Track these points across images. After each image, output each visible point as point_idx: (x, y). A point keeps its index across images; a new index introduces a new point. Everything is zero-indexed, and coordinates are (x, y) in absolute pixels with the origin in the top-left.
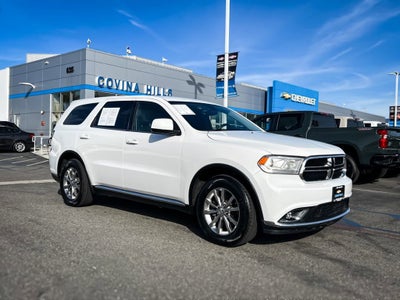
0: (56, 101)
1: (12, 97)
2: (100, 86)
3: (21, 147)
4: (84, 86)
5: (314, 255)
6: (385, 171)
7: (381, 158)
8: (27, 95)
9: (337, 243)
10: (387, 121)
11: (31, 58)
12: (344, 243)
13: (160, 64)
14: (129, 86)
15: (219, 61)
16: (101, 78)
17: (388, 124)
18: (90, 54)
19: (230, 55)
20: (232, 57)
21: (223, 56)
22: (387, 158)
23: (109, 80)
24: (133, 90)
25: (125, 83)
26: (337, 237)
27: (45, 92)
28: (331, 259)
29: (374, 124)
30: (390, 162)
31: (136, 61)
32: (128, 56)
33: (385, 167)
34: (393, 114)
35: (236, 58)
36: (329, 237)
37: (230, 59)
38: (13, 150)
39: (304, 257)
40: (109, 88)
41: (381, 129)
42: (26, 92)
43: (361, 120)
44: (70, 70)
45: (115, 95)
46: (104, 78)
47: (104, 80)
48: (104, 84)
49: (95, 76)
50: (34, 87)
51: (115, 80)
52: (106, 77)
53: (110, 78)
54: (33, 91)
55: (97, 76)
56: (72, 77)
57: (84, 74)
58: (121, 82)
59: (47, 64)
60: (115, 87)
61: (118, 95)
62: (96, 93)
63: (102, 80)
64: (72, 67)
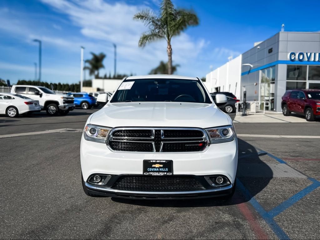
2: (292, 60)
4: (278, 62)
8: (249, 72)
23: (301, 54)
25: (317, 55)
27: (258, 69)
40: (300, 60)
42: (248, 70)
44: (270, 51)
45: (307, 66)
46: (296, 53)
47: (295, 55)
48: (295, 58)
49: (287, 52)
50: (252, 66)
51: (307, 54)
52: (297, 53)
53: (302, 52)
54: (252, 69)
55: (289, 52)
56: (271, 55)
57: (278, 52)
58: (313, 55)
59: (258, 48)
60: (306, 59)
61: (309, 66)
62: (288, 67)
63: (293, 55)
64: (272, 48)
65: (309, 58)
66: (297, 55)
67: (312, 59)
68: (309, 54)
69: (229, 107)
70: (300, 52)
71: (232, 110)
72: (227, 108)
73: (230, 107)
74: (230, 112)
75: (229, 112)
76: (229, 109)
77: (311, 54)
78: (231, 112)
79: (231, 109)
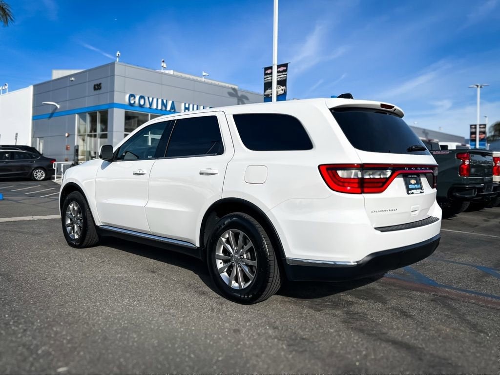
0: (82, 121)
1: (35, 118)
2: (131, 105)
3: (40, 175)
4: (113, 105)
5: (369, 335)
6: (467, 204)
7: (462, 189)
8: (51, 115)
9: (404, 314)
10: (467, 141)
11: (57, 74)
12: (414, 313)
13: (199, 79)
14: (164, 105)
15: (266, 74)
16: (132, 96)
17: (468, 145)
18: (119, 68)
19: (279, 66)
20: (281, 69)
21: (271, 68)
22: (470, 189)
23: (142, 97)
24: (169, 108)
25: (160, 101)
26: (404, 303)
27: (71, 112)
28: (395, 343)
29: (452, 146)
30: (474, 194)
31: (173, 76)
32: (162, 71)
33: (467, 200)
34: (475, 133)
35: (286, 71)
36: (393, 303)
37: (278, 72)
38: (32, 179)
39: (355, 338)
40: (141, 106)
41: (461, 153)
42: (50, 112)
43: (435, 140)
44: (97, 87)
45: (148, 115)
46: (135, 95)
47: (135, 97)
48: (135, 102)
49: (125, 93)
50: (58, 106)
51: (148, 98)
52: (137, 95)
53: (143, 95)
54: (57, 111)
55: (127, 93)
56: (99, 94)
57: (112, 91)
58: (155, 100)
59: (72, 80)
60: (147, 105)
61: (151, 115)
62: (126, 113)
63: (133, 98)
64: (100, 84)
65: (151, 104)
66: (137, 98)
67: (154, 106)
68: (151, 99)
69: (40, 170)
70: (141, 95)
71: (44, 175)
72: (37, 172)
73: (41, 172)
74: (41, 179)
75: (39, 179)
76: (39, 175)
77: (153, 99)
78: (43, 180)
79: (42, 175)
